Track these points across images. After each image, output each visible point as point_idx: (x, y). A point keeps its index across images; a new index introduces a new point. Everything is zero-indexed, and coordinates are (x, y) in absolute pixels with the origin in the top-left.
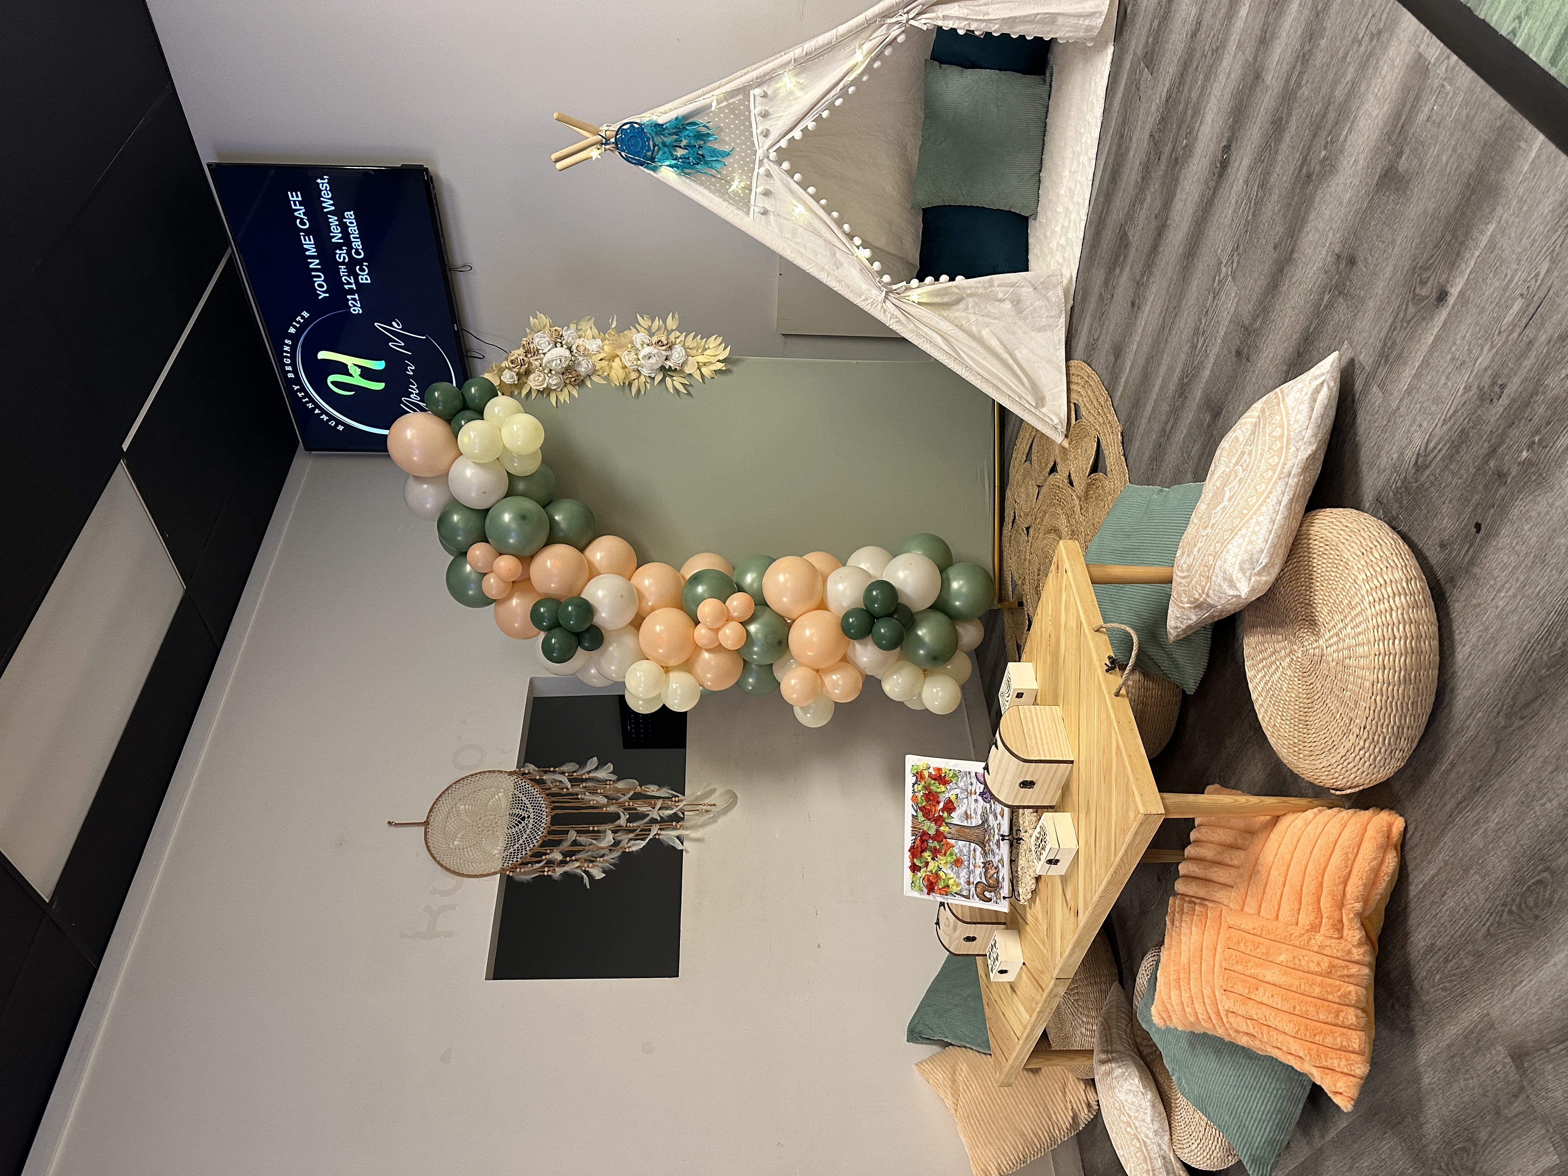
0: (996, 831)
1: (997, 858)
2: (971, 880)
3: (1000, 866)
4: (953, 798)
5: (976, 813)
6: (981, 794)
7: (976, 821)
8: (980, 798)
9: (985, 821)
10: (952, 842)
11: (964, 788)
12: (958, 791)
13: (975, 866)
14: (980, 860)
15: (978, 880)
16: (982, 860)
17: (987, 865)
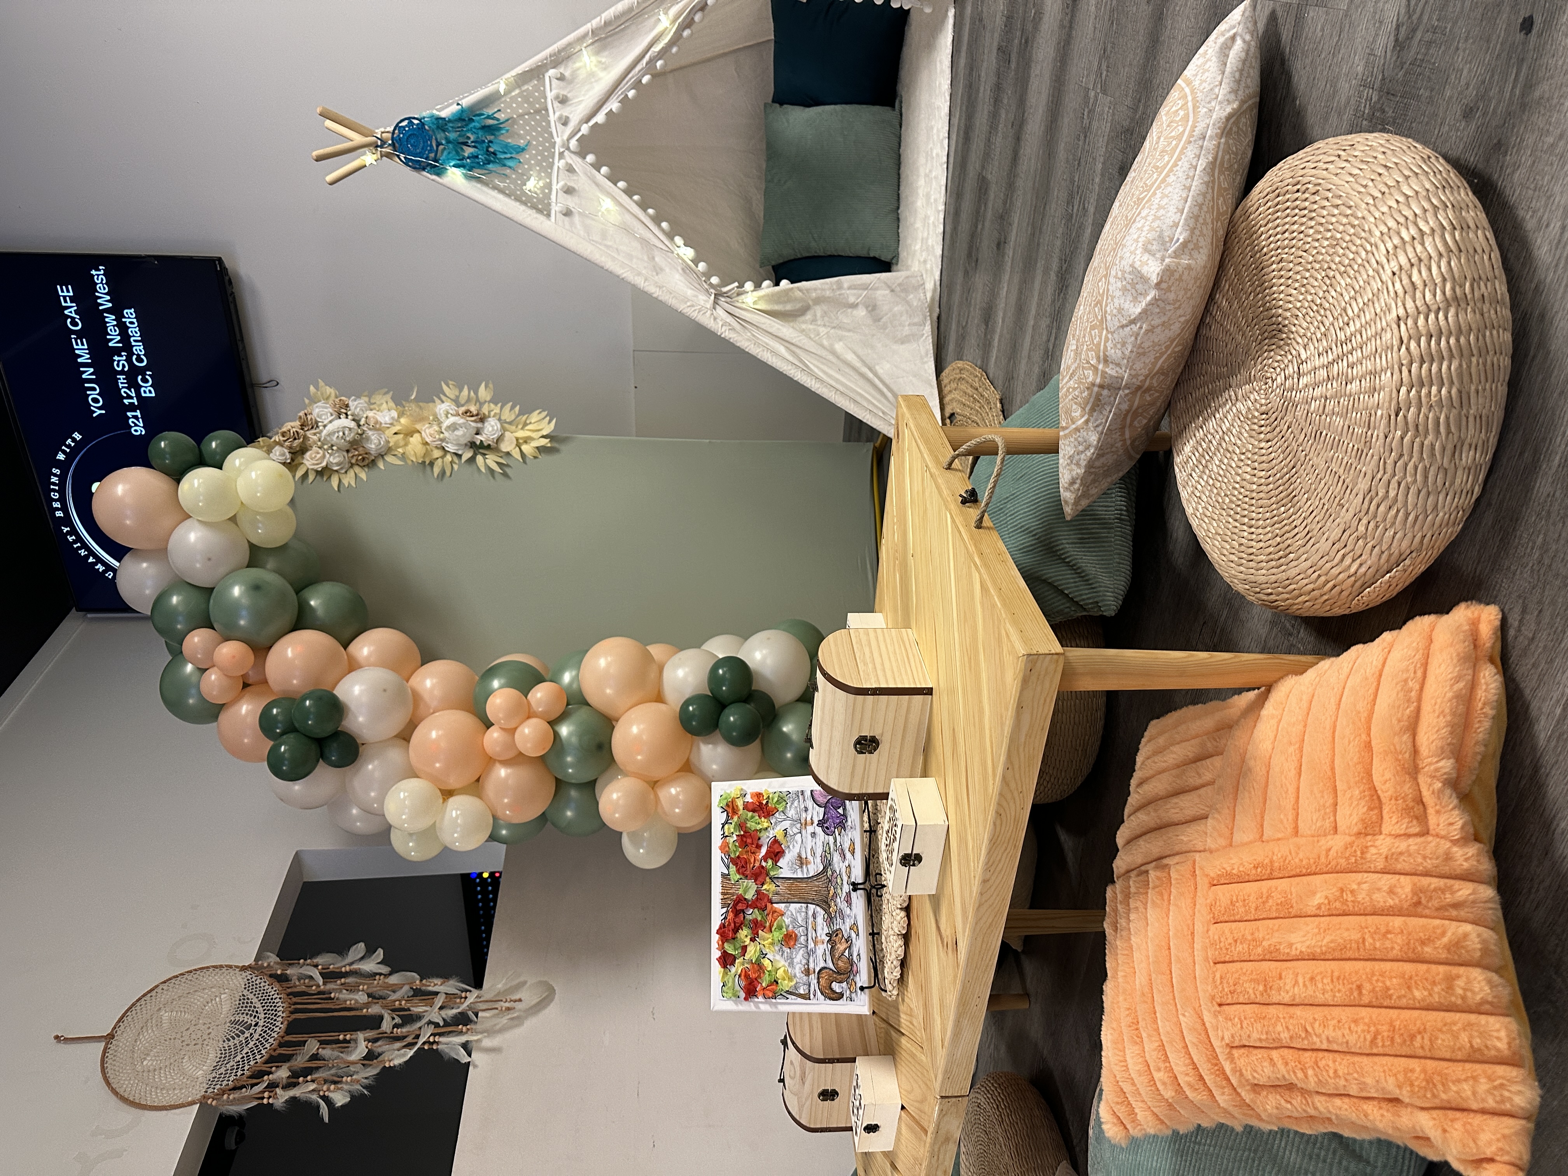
0: (845, 878)
1: (849, 922)
2: (811, 966)
3: (853, 935)
4: (780, 838)
5: (814, 854)
6: (821, 823)
7: (814, 867)
8: (819, 830)
9: (828, 864)
10: (781, 907)
11: (795, 817)
12: (787, 824)
13: (816, 943)
14: (823, 931)
15: (822, 964)
16: (826, 930)
17: (833, 936)
